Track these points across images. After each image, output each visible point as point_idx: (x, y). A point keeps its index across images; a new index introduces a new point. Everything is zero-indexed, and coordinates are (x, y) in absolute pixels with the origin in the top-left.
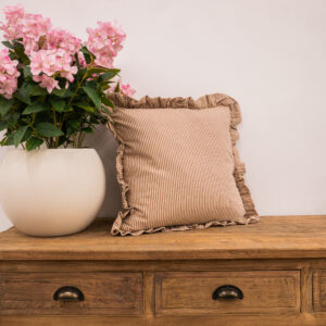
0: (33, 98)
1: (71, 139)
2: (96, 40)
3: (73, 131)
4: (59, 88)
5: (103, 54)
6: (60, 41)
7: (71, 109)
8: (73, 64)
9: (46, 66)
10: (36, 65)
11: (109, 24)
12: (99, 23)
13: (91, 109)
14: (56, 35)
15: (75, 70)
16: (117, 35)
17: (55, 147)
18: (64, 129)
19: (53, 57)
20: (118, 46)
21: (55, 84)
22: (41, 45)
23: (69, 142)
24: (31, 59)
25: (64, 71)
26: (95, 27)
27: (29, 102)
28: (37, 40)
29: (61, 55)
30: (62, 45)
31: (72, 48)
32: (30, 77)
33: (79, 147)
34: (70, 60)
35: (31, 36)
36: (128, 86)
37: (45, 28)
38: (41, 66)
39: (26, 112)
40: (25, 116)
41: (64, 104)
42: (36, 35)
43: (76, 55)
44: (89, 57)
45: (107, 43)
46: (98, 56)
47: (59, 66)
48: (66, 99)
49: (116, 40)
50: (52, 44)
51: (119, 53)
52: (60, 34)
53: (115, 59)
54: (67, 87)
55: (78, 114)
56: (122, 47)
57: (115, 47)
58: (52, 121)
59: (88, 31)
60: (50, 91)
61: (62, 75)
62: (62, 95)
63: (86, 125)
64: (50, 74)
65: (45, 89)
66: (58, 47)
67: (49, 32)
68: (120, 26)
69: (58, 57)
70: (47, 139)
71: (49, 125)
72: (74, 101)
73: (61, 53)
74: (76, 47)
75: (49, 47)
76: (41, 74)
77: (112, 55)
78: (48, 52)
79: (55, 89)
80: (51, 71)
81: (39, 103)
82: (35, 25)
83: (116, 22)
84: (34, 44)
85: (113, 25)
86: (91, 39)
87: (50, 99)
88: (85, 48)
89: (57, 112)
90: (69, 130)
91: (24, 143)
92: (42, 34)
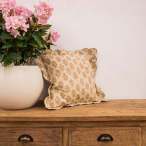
0: (7, 40)
1: (26, 61)
2: (38, 11)
3: (27, 57)
4: (20, 35)
5: (42, 18)
6: (21, 11)
7: (26, 46)
8: (27, 23)
9: (14, 24)
10: (9, 24)
11: (45, 3)
12: (40, 2)
13: (36, 46)
14: (18, 8)
15: (28, 26)
16: (49, 9)
17: (18, 65)
18: (23, 56)
19: (17, 20)
20: (49, 14)
21: (18, 33)
22: (11, 14)
23: (25, 62)
24: (6, 20)
25: (22, 27)
26: (38, 4)
27: (5, 42)
28: (9, 11)
29: (21, 18)
30: (22, 13)
31: (27, 15)
32: (6, 30)
33: (30, 65)
34: (25, 21)
35: (6, 9)
36: (56, 33)
37: (13, 5)
38: (11, 24)
39: (4, 47)
40: (3, 49)
41: (23, 43)
42: (9, 9)
43: (29, 19)
44: (35, 20)
45: (44, 12)
46: (39, 19)
47: (20, 24)
48: (24, 41)
49: (49, 11)
50: (17, 13)
51: (50, 18)
52: (21, 8)
53: (48, 20)
54: (24, 35)
55: (30, 48)
56: (51, 14)
57: (48, 14)
58: (16, 52)
59: (34, 6)
60: (15, 37)
61: (22, 29)
62: (22, 39)
63: (34, 54)
64: (15, 28)
65: (13, 36)
66: (20, 15)
67: (15, 7)
68: (50, 4)
69: (19, 20)
70: (14, 61)
71: (15, 54)
72: (27, 42)
73: (21, 17)
74: (29, 14)
75: (15, 15)
76: (11, 28)
77: (46, 19)
78: (14, 17)
79: (18, 35)
80: (16, 26)
81: (10, 43)
82: (8, 4)
83: (48, 2)
84: (7, 13)
85: (47, 3)
86: (36, 11)
87: (15, 41)
88: (33, 15)
89: (19, 47)
90: (25, 56)
91: (3, 63)
92: (11, 8)
